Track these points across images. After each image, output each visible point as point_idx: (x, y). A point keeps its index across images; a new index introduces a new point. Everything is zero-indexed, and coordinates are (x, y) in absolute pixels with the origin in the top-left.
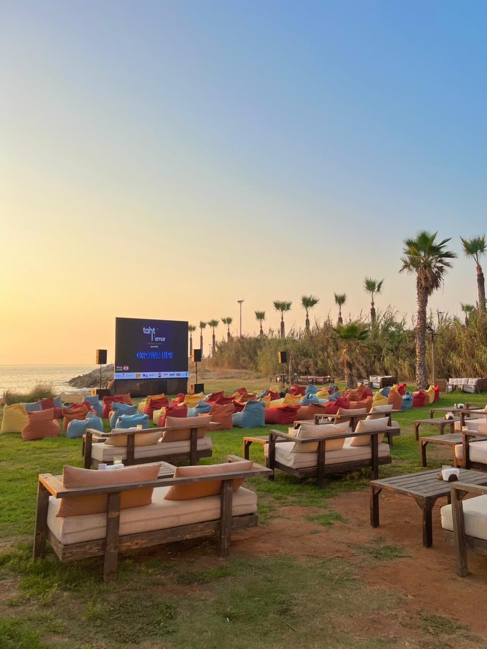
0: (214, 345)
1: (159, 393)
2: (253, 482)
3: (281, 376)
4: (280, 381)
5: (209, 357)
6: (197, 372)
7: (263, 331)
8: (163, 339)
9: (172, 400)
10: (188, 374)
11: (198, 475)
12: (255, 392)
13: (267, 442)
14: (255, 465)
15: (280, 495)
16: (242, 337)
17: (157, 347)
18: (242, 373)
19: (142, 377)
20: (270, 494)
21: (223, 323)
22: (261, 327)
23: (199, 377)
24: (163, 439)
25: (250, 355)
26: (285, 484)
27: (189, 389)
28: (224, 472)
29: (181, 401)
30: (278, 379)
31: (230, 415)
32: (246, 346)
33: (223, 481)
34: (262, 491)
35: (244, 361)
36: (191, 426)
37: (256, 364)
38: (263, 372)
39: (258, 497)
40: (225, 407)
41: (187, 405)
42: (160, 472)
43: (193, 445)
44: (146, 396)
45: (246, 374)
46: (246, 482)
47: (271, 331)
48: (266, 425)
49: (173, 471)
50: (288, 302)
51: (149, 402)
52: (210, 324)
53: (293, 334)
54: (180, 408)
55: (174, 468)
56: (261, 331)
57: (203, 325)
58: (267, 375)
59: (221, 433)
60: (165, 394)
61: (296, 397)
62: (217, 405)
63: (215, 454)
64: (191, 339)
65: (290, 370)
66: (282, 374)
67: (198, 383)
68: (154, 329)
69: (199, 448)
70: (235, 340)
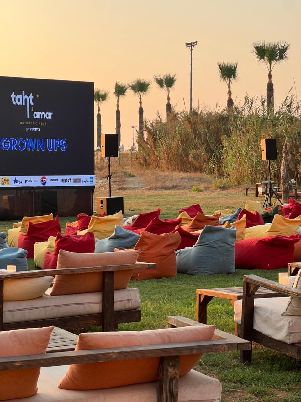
0: (141, 128)
1: (44, 212)
2: (213, 365)
3: (266, 185)
4: (263, 193)
5: (132, 149)
6: (110, 177)
7: (234, 101)
8: (49, 116)
9: (68, 224)
10: (94, 180)
11: (118, 348)
12: (217, 212)
13: (239, 298)
14: (218, 333)
15: (261, 388)
16: (194, 113)
17: (38, 129)
18: (193, 180)
19: (12, 184)
20: (244, 386)
21: (158, 85)
22: (230, 93)
23: (114, 187)
24: (54, 290)
25: (208, 145)
26: (271, 371)
27: (97, 207)
28: (164, 343)
29: (84, 226)
30: (261, 190)
31: (173, 252)
32: (201, 129)
33: (162, 359)
34: (231, 381)
35: (197, 157)
36: (103, 268)
37: (220, 162)
38: (234, 177)
39: (224, 392)
40: (164, 238)
41: (95, 234)
42: (49, 345)
43: (107, 301)
44: (20, 219)
45: (201, 180)
46: (201, 365)
47: (249, 101)
48: (237, 270)
49: (72, 343)
50: (282, 45)
51: (27, 228)
52: (134, 88)
53: (289, 107)
54: (81, 238)
55: (75, 338)
56: (230, 102)
57: (120, 91)
58: (239, 182)
59: (156, 284)
60: (54, 216)
61: (292, 222)
62: (149, 234)
63: (146, 318)
64: (99, 116)
65: (282, 173)
66: (268, 182)
67: (111, 197)
68: (31, 97)
69: (117, 306)
70: (180, 118)
